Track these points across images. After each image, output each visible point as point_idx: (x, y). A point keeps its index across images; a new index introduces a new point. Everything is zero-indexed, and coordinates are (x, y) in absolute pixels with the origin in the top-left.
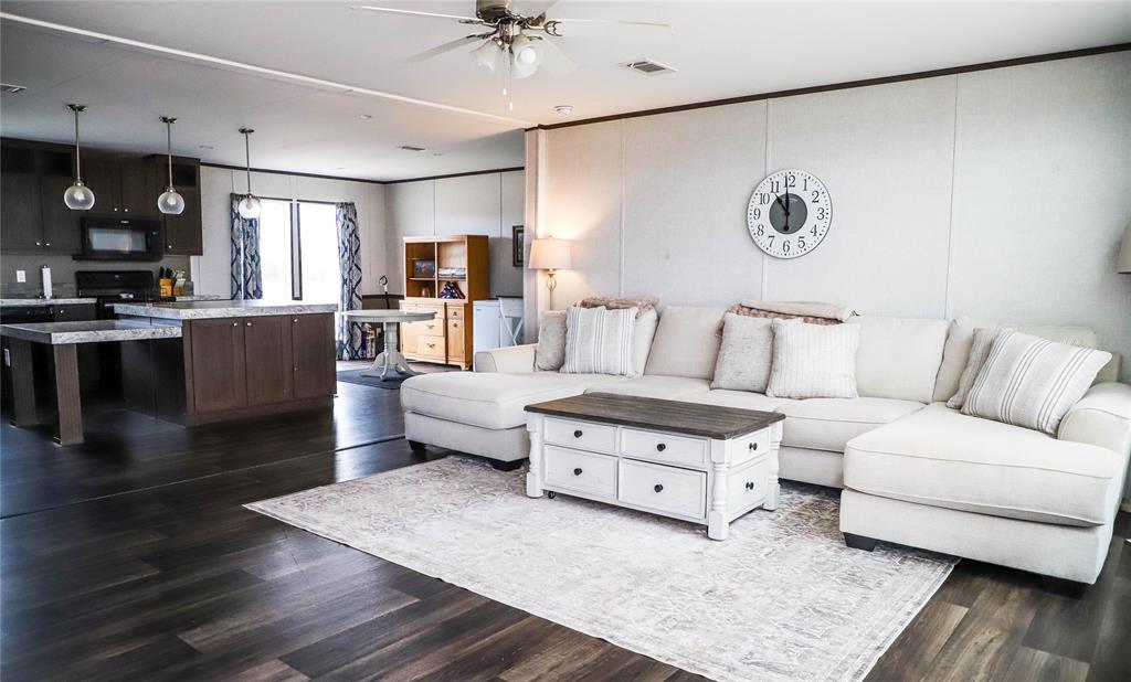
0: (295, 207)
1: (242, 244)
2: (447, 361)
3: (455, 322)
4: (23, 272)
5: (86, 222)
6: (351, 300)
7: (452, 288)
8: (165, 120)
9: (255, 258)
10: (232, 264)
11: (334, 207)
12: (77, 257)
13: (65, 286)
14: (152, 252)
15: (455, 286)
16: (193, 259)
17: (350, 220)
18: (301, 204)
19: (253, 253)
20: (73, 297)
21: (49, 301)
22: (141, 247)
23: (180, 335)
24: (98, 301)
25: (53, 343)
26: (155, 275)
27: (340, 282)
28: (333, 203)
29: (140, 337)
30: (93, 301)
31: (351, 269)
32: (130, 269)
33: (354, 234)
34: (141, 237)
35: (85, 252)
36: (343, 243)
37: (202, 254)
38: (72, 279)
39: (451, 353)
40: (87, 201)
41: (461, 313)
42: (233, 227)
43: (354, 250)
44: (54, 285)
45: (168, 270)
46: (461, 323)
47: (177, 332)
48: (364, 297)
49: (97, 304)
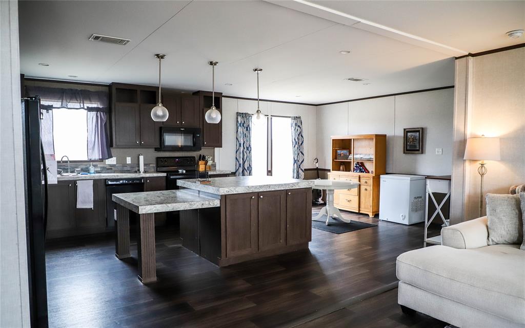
0: (270, 119)
1: (242, 141)
2: (359, 210)
3: (365, 187)
4: (130, 158)
5: (163, 129)
6: (298, 172)
7: (360, 166)
8: (211, 63)
9: (249, 148)
10: (237, 152)
11: (290, 119)
12: (157, 150)
13: (151, 165)
14: (196, 146)
15: (362, 165)
16: (217, 149)
17: (299, 126)
18: (273, 117)
19: (248, 146)
20: (154, 172)
21: (142, 175)
22: (190, 143)
23: (219, 205)
24: (167, 175)
25: (140, 213)
26: (197, 159)
27: (292, 161)
28: (290, 117)
29: (195, 207)
30: (165, 174)
31: (298, 154)
32: (184, 156)
33: (300, 134)
34: (190, 138)
35: (161, 147)
36: (295, 140)
37: (221, 147)
38: (154, 162)
39: (362, 206)
40: (163, 116)
41: (371, 182)
42: (237, 132)
43: (300, 143)
44: (145, 165)
45: (203, 156)
46: (370, 188)
47: (216, 203)
48: (305, 170)
49: (167, 177)
